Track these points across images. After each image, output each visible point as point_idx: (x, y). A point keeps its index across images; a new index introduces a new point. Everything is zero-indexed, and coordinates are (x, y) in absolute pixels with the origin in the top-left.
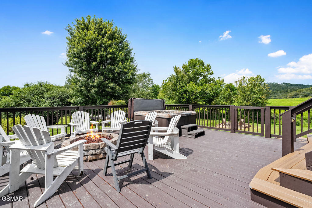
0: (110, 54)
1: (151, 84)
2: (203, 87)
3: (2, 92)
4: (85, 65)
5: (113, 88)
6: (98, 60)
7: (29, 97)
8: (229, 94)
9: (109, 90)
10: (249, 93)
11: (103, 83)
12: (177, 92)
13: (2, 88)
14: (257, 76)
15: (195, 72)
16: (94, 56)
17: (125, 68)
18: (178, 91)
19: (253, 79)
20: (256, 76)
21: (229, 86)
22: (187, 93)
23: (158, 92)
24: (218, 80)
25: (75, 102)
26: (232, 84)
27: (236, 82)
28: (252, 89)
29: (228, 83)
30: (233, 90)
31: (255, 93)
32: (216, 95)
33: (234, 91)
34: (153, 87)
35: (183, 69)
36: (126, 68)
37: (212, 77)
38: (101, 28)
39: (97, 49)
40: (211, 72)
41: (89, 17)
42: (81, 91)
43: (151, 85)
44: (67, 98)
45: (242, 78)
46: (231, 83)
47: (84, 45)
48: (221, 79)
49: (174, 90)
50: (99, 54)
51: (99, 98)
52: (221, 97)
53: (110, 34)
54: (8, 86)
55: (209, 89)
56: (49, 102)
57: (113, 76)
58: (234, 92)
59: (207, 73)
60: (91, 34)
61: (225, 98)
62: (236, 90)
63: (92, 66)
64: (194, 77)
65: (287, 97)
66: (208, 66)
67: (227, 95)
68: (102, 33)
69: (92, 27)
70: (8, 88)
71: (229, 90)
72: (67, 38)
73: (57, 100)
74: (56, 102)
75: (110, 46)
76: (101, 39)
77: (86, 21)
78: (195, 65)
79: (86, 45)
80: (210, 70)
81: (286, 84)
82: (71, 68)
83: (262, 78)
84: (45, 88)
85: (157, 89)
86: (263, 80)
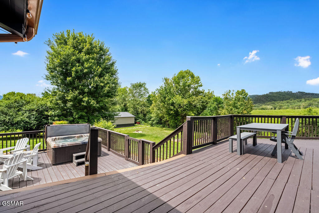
0: (87, 68)
2: (190, 100)
5: (88, 102)
6: (73, 75)
7: (5, 110)
9: (85, 104)
11: (78, 98)
17: (102, 82)
18: (166, 103)
19: (238, 93)
20: (241, 90)
21: (216, 100)
22: (175, 105)
25: (53, 115)
28: (235, 103)
31: (237, 107)
34: (149, 96)
37: (201, 89)
40: (200, 84)
43: (147, 95)
46: (218, 96)
47: (59, 60)
48: (211, 91)
50: (74, 69)
53: (88, 49)
56: (27, 114)
59: (196, 85)
66: (198, 78)
68: (80, 48)
73: (34, 113)
74: (33, 115)
75: (87, 60)
76: (78, 54)
77: (66, 36)
79: (61, 60)
80: (200, 82)
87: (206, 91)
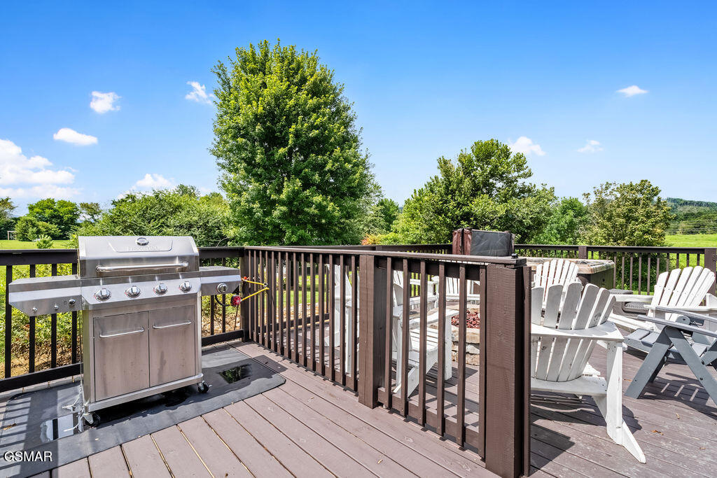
0: (317, 128)
1: (376, 198)
2: (509, 205)
3: (37, 213)
4: (262, 153)
5: (321, 207)
6: (290, 142)
8: (571, 222)
9: (313, 210)
10: (622, 220)
11: (301, 195)
12: (448, 217)
13: (37, 204)
14: (642, 181)
15: (490, 171)
16: (281, 132)
17: (347, 160)
18: (450, 214)
19: (631, 188)
20: (639, 182)
21: (571, 205)
22: (472, 219)
23: (394, 217)
24: (541, 189)
25: (236, 237)
26: (576, 200)
27: (587, 195)
28: (630, 211)
29: (568, 198)
30: (580, 212)
31: (637, 220)
32: (538, 224)
33: (581, 216)
34: (382, 204)
35: (460, 164)
36: (349, 162)
37: (528, 182)
38: (294, 69)
39: (288, 116)
40: (527, 171)
41: (266, 42)
42: (250, 212)
43: (376, 201)
44: (216, 227)
45: (604, 187)
46: (574, 196)
47: (261, 108)
48: (548, 188)
49: (439, 212)
50: (292, 129)
51: (288, 228)
52: (551, 229)
53: (314, 83)
54: (49, 200)
55: (524, 210)
57: (322, 180)
58: (584, 218)
59: (516, 174)
60: (275, 84)
61: (559, 232)
62: (587, 212)
63: (277, 156)
64: (486, 184)
65: (678, 232)
66: (519, 157)
67: (566, 226)
68: (295, 80)
69: (275, 66)
70: (50, 204)
71: (572, 213)
72: (217, 93)
73: (196, 232)
74: (194, 236)
75: (315, 110)
76: (296, 93)
77: (259, 55)
78: (489, 155)
79: (264, 108)
80: (525, 166)
81: (674, 200)
82: (221, 161)
83: (654, 186)
84: (170, 204)
85: (391, 210)
86: (655, 192)
87: (539, 187)
